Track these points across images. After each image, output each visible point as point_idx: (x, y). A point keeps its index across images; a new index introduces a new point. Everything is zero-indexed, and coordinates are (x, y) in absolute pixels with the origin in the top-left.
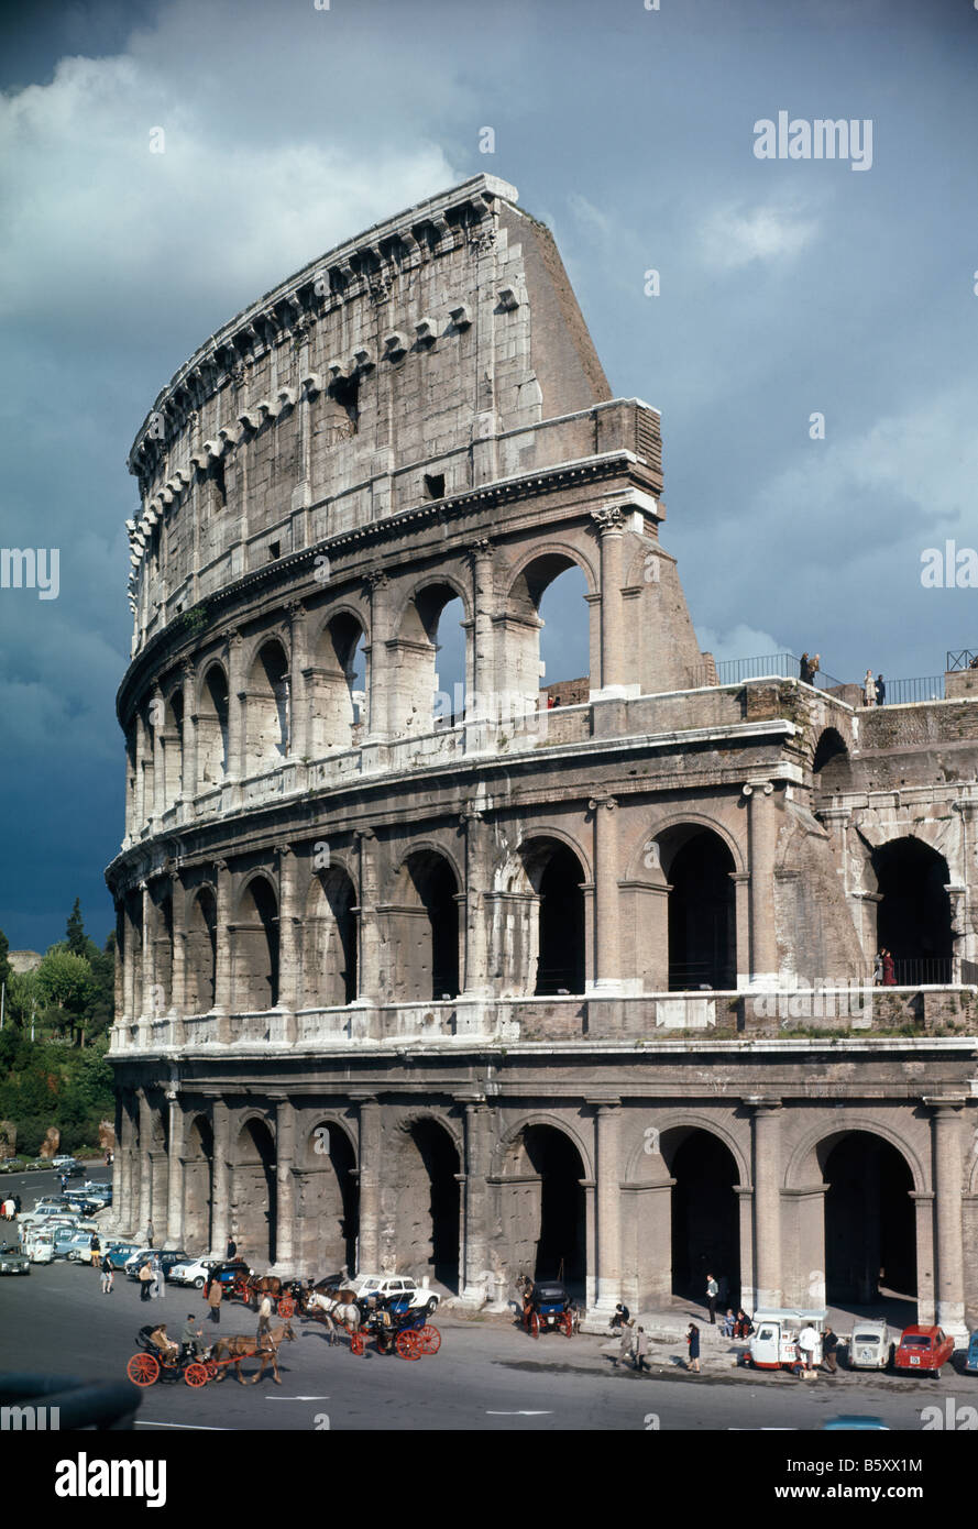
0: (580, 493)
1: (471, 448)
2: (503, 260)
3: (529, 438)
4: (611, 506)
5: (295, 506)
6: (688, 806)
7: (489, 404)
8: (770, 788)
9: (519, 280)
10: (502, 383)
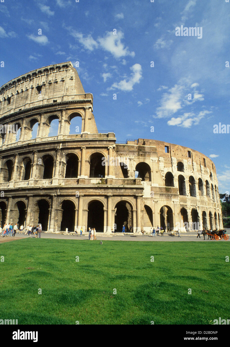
0: (82, 104)
1: (63, 97)
2: (71, 73)
3: (73, 97)
4: (87, 107)
5: (26, 103)
6: (98, 150)
7: (67, 91)
8: (112, 148)
9: (74, 76)
10: (69, 89)
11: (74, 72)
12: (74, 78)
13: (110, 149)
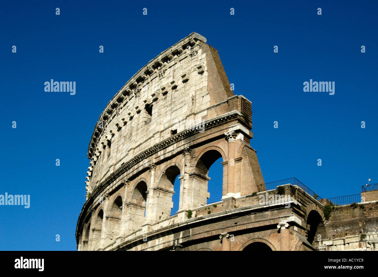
0: (221, 128)
2: (199, 58)
3: (205, 113)
4: (231, 131)
5: (129, 149)
6: (257, 234)
7: (193, 103)
8: (287, 225)
9: (204, 64)
10: (197, 97)
11: (204, 55)
12: (206, 69)
13: (283, 228)
